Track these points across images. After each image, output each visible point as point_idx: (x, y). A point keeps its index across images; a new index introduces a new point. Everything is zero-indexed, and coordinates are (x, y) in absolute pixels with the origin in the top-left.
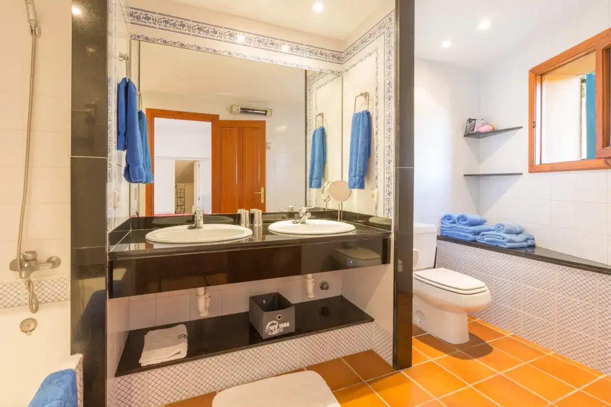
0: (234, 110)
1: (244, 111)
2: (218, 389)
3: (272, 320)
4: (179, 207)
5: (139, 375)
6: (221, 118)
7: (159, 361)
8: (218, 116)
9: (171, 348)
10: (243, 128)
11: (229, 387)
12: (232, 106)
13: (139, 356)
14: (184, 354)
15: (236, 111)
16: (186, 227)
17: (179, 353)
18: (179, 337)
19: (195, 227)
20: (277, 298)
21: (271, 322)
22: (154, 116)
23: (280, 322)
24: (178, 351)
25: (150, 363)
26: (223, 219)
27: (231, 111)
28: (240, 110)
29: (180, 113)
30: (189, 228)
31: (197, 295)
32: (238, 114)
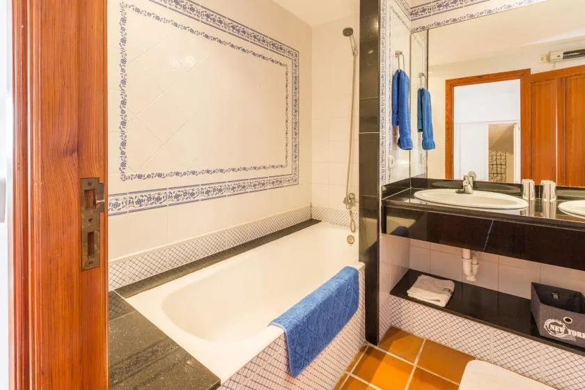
0: (553, 57)
1: (568, 55)
2: (479, 357)
3: (555, 318)
4: (500, 175)
5: (402, 300)
6: (533, 72)
7: (422, 299)
8: (529, 70)
9: (432, 294)
10: (566, 78)
11: (490, 362)
12: (550, 53)
13: (409, 288)
14: (443, 304)
15: (557, 58)
16: (454, 190)
17: (438, 301)
18: (445, 289)
19: (464, 192)
20: (577, 299)
21: (553, 321)
22: (454, 86)
23: (569, 326)
24: (437, 298)
25: (415, 297)
26: (509, 189)
27: (549, 59)
28: (562, 56)
29: (480, 77)
30: (457, 192)
31: (463, 258)
32: (559, 61)
